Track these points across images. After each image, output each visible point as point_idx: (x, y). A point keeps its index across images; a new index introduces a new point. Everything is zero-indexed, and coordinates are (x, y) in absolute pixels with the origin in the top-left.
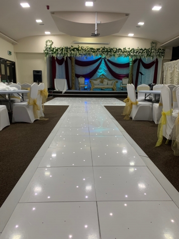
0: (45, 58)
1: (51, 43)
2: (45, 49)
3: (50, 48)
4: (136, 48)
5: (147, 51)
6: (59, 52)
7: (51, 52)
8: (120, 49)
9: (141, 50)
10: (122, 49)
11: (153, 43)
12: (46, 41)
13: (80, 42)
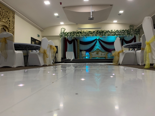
0: (60, 38)
1: (64, 29)
2: (60, 33)
3: (63, 33)
4: (119, 30)
5: (128, 31)
6: (69, 34)
7: (64, 35)
8: (108, 31)
9: (123, 31)
10: (110, 31)
11: (131, 26)
12: (61, 28)
13: (82, 28)
